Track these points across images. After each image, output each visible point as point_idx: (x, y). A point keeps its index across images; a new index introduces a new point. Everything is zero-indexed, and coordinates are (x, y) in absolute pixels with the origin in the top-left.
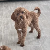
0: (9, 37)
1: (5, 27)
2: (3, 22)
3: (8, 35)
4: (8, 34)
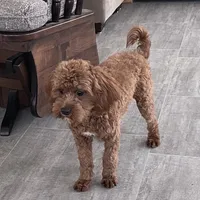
3: (182, 116)
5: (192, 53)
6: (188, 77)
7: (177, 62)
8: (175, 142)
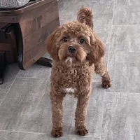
0: (124, 70)
1: (115, 45)
2: (111, 33)
3: (123, 66)
4: (123, 61)
5: (121, 22)
6: (122, 38)
7: (112, 28)
8: (122, 83)
